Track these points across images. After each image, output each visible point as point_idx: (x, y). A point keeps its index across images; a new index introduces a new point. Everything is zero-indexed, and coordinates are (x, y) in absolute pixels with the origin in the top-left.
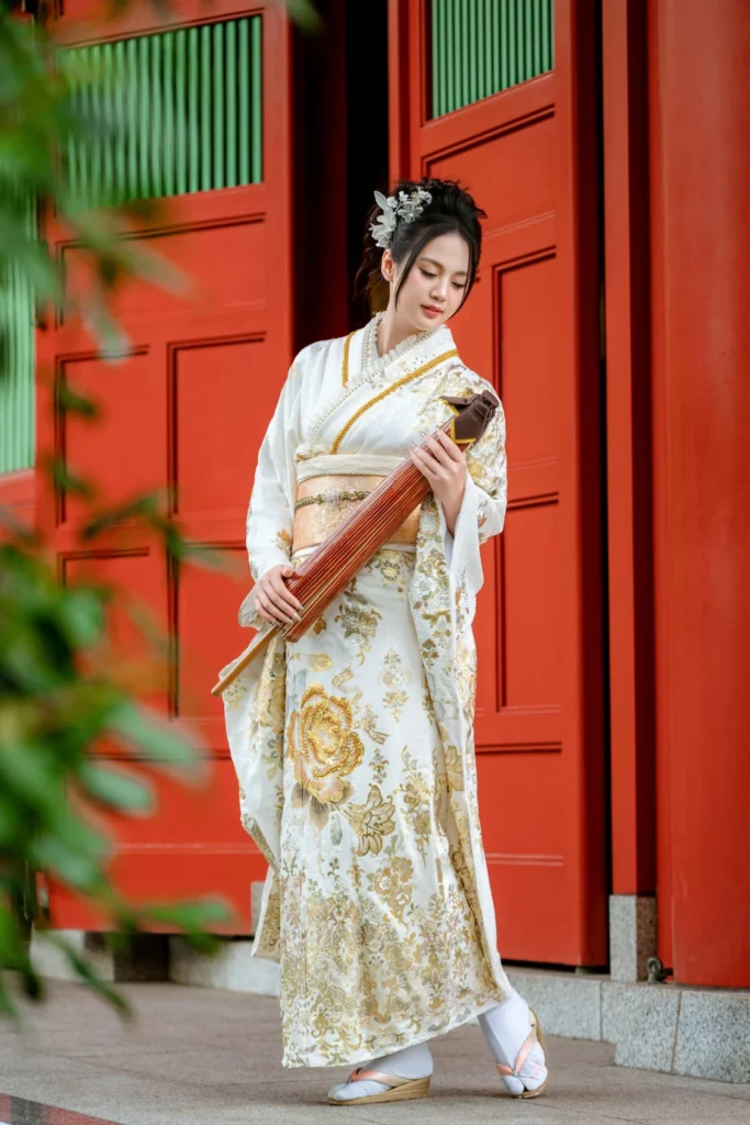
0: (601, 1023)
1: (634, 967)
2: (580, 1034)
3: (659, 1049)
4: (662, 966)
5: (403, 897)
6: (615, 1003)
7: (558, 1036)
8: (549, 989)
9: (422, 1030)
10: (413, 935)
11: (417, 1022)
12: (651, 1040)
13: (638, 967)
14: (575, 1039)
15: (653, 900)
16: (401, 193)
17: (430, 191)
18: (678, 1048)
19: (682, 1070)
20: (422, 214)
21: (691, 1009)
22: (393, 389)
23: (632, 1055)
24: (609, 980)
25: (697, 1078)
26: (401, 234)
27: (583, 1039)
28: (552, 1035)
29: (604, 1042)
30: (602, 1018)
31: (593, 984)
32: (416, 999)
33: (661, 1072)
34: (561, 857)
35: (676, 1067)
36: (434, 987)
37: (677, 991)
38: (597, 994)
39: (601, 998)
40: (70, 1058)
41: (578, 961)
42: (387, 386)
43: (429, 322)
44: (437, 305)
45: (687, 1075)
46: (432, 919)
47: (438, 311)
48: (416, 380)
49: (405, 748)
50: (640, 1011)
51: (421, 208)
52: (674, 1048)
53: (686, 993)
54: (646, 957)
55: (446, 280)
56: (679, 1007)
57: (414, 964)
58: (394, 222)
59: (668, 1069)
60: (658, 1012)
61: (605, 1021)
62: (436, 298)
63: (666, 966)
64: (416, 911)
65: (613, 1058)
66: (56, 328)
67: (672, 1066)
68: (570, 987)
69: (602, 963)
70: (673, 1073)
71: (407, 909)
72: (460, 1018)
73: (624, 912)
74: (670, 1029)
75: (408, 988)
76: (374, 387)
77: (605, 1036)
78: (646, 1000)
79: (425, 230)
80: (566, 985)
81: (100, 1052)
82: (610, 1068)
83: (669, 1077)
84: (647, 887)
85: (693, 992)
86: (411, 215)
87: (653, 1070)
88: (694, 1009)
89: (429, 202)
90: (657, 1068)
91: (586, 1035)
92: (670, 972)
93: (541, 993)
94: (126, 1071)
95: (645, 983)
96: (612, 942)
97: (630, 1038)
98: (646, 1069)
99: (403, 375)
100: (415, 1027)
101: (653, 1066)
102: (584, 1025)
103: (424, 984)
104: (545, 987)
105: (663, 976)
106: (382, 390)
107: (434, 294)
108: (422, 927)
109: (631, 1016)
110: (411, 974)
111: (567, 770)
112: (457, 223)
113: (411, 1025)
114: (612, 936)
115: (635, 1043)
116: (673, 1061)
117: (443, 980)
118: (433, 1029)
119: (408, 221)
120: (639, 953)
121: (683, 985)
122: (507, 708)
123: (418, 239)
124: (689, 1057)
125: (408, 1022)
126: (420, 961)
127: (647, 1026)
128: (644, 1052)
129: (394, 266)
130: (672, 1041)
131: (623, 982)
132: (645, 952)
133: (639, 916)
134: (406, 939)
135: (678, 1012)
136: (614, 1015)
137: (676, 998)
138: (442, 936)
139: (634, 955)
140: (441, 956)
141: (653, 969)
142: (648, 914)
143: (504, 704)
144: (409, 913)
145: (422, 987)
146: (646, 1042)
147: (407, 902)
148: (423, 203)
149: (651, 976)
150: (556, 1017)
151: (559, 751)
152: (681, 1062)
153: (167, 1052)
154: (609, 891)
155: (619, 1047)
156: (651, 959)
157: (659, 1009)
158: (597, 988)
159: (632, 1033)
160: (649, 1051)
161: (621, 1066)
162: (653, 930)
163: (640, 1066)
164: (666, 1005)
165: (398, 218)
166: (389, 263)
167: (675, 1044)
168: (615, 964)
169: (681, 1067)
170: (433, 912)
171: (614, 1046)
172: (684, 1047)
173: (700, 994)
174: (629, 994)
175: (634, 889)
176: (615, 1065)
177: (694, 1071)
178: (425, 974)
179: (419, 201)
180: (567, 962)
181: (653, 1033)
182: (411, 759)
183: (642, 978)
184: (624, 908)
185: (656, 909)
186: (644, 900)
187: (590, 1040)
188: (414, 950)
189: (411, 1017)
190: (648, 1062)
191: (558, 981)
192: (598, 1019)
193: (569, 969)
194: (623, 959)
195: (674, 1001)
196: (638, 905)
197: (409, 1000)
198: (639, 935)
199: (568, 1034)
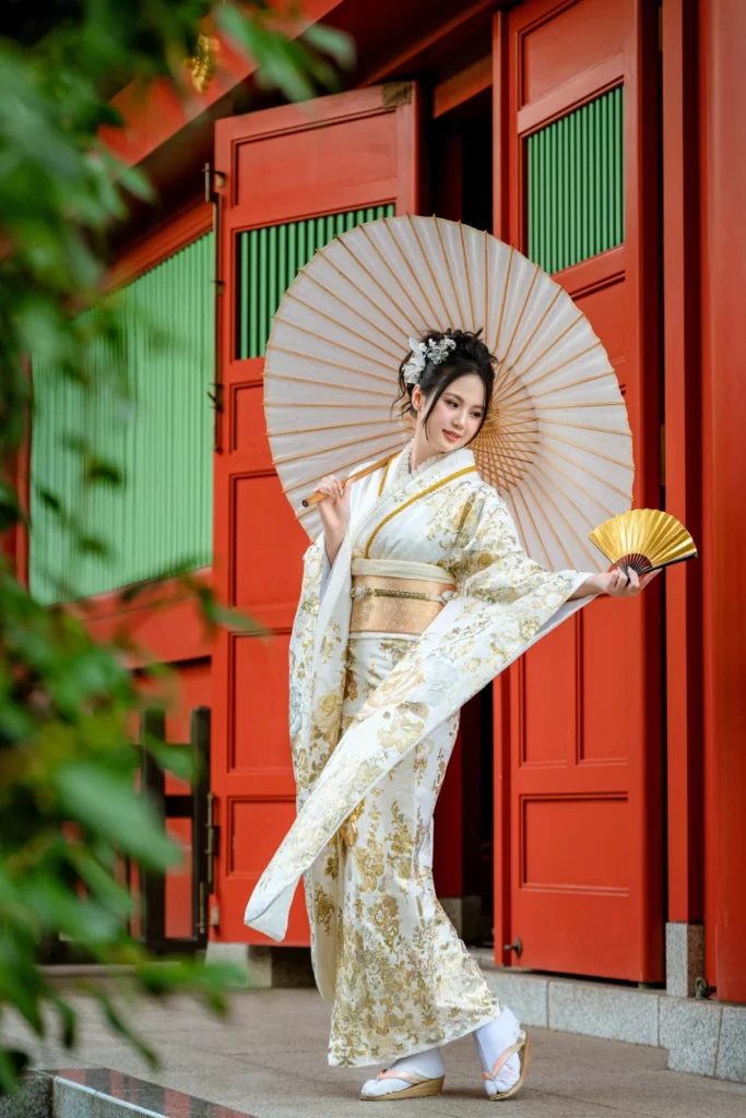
0: (658, 1032)
1: (685, 985)
2: (641, 1041)
3: (705, 1056)
4: (707, 984)
5: (393, 930)
6: (669, 1015)
7: (624, 1042)
8: (617, 1001)
9: (420, 1041)
10: (403, 963)
11: (415, 1036)
12: (697, 1049)
13: (689, 985)
14: (637, 1044)
15: (701, 928)
16: (430, 340)
17: (454, 340)
18: (720, 1056)
19: (723, 1075)
20: (447, 358)
21: (731, 1023)
22: (410, 502)
23: (682, 1061)
24: (665, 995)
25: (735, 1082)
26: (429, 372)
27: (644, 1045)
28: (619, 1041)
29: (660, 1047)
30: (659, 1027)
31: (650, 999)
32: (410, 1016)
33: (706, 1076)
34: (626, 889)
35: (718, 1072)
36: (424, 1008)
37: (719, 1007)
38: (656, 1006)
39: (659, 1010)
40: (224, 1055)
41: (640, 977)
42: (406, 500)
43: (449, 446)
44: (457, 432)
45: (727, 1080)
46: (416, 949)
47: (458, 437)
48: (429, 494)
49: (395, 803)
50: (688, 1023)
51: (447, 353)
52: (716, 1056)
53: (726, 1009)
54: (695, 976)
55: (465, 411)
56: (721, 1020)
57: (405, 987)
58: (424, 364)
59: (711, 1073)
60: (703, 1025)
61: (662, 1029)
62: (456, 426)
63: (712, 984)
64: (404, 942)
65: (666, 1062)
66: (230, 452)
67: (715, 1072)
68: (634, 999)
69: (660, 980)
70: (715, 1077)
71: (396, 940)
72: (455, 1033)
73: (677, 936)
74: (713, 1039)
75: (401, 1007)
76: (396, 501)
77: (662, 1042)
78: (694, 1014)
79: (448, 371)
80: (630, 998)
81: (249, 1050)
82: (664, 1072)
83: (712, 1081)
84: (696, 917)
85: (733, 1008)
86: (439, 358)
87: (699, 1075)
88: (733, 1022)
89: (453, 348)
90: (702, 1072)
91: (646, 1041)
92: (714, 990)
93: (610, 1005)
94: (268, 1068)
95: (693, 999)
96: (668, 963)
97: (680, 1046)
98: (693, 1074)
99: (420, 491)
100: (413, 1040)
101: (699, 1071)
102: (645, 1033)
103: (415, 1004)
104: (614, 999)
105: (708, 993)
106: (402, 504)
107: (456, 422)
108: (408, 955)
109: (682, 1027)
110: (403, 996)
111: (632, 815)
112: (475, 365)
113: (409, 1038)
114: (668, 958)
115: (684, 1050)
116: (715, 1067)
117: (431, 1002)
118: (430, 1041)
119: (435, 363)
120: (690, 972)
121: (723, 1002)
122: (584, 760)
123: (444, 378)
124: (728, 1064)
125: (406, 1035)
126: (409, 985)
127: (694, 1036)
128: (692, 1058)
129: (423, 398)
130: (714, 1050)
131: (676, 997)
132: (694, 972)
133: (690, 940)
134: (396, 965)
135: (720, 1025)
136: (669, 1025)
137: (718, 1013)
138: (426, 963)
139: (686, 974)
140: (427, 980)
141: (700, 987)
142: (697, 940)
143: (582, 757)
144: (398, 944)
145: (413, 1007)
146: (694, 1050)
147: (396, 933)
148: (449, 349)
149: (698, 993)
150: (622, 1025)
151: (625, 799)
152: (722, 1068)
153: (303, 1051)
154: (666, 919)
155: (671, 1052)
156: (698, 979)
157: (704, 1022)
158: (655, 1002)
159: (683, 1043)
160: (697, 1058)
161: (673, 1070)
162: (701, 953)
163: (688, 1070)
164: (710, 1019)
165: (427, 360)
166: (418, 396)
167: (718, 1052)
168: (670, 981)
169: (722, 1072)
170: (416, 943)
171: (667, 1051)
172: (725, 1055)
173: (738, 1009)
174: (681, 1008)
175: (686, 916)
176: (668, 1069)
177: (733, 1076)
178: (415, 996)
179: (445, 347)
180: (632, 979)
181: (700, 1042)
182: (399, 813)
183: (691, 994)
184: (677, 934)
185: (704, 935)
186: (693, 927)
187: (650, 1046)
188: (404, 975)
189: (408, 1031)
190: (695, 1068)
191: (624, 994)
192: (656, 1028)
193: (633, 984)
194: (676, 978)
195: (717, 1015)
196: (689, 931)
197: (403, 1017)
198: (689, 957)
199: (632, 1041)
